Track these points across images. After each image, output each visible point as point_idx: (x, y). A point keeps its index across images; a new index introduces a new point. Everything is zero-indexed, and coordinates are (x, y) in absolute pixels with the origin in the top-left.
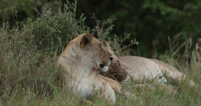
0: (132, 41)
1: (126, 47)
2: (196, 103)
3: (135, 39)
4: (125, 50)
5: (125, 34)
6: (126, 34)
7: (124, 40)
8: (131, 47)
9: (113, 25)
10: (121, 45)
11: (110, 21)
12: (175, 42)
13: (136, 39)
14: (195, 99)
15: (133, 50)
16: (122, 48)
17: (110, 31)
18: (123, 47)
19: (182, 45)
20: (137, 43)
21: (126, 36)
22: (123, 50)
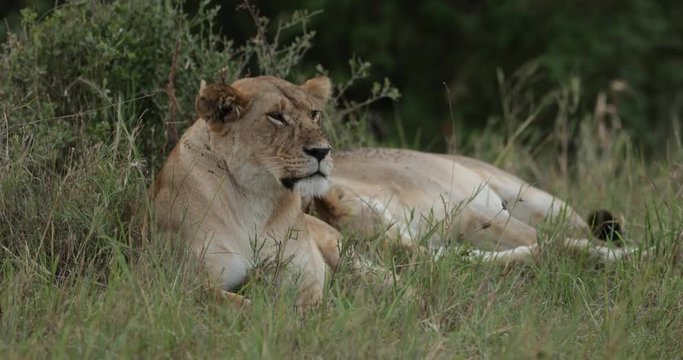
0: (376, 87)
1: (356, 106)
2: (594, 297)
3: (387, 81)
4: (351, 117)
5: (352, 62)
6: (357, 62)
7: (350, 83)
8: (374, 107)
9: (313, 33)
10: (340, 101)
11: (300, 18)
12: (523, 91)
13: (391, 80)
14: (591, 285)
15: (379, 119)
16: (344, 112)
17: (301, 53)
18: (344, 108)
19: (547, 101)
20: (395, 94)
21: (357, 70)
22: (346, 119)
